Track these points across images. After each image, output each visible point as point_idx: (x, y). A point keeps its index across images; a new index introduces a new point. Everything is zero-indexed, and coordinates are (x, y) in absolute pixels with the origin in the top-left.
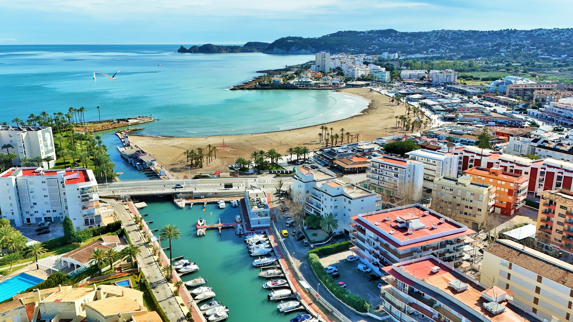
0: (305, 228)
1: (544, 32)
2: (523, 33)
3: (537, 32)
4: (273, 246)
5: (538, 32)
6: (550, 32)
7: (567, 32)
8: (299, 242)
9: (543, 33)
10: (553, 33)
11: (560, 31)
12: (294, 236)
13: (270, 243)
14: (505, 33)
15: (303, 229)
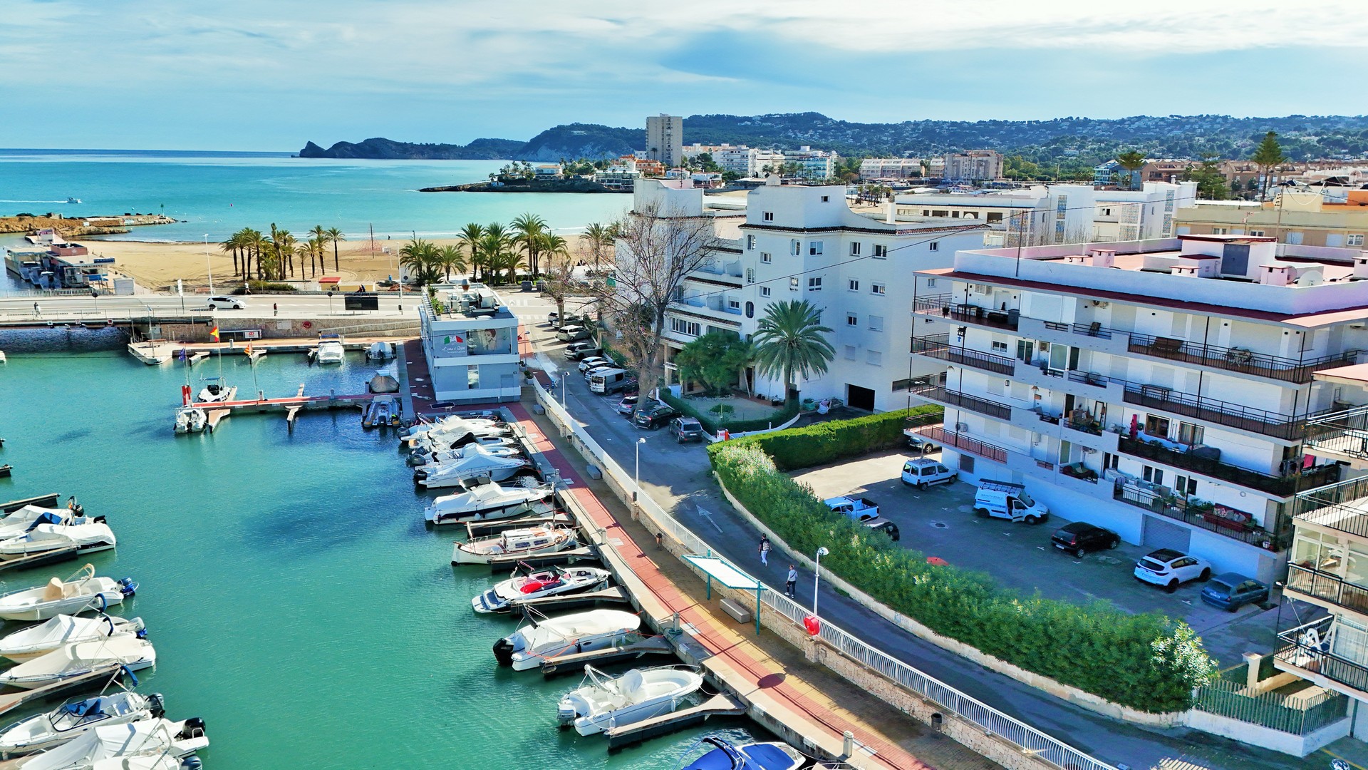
0: (677, 390)
1: (1150, 123)
2: (1104, 124)
3: (1133, 123)
4: (532, 451)
5: (1137, 123)
6: (1162, 123)
7: (1200, 123)
8: (657, 433)
9: (1148, 127)
10: (1169, 125)
11: (1184, 120)
12: (629, 416)
13: (518, 444)
14: (1065, 126)
15: (666, 395)
